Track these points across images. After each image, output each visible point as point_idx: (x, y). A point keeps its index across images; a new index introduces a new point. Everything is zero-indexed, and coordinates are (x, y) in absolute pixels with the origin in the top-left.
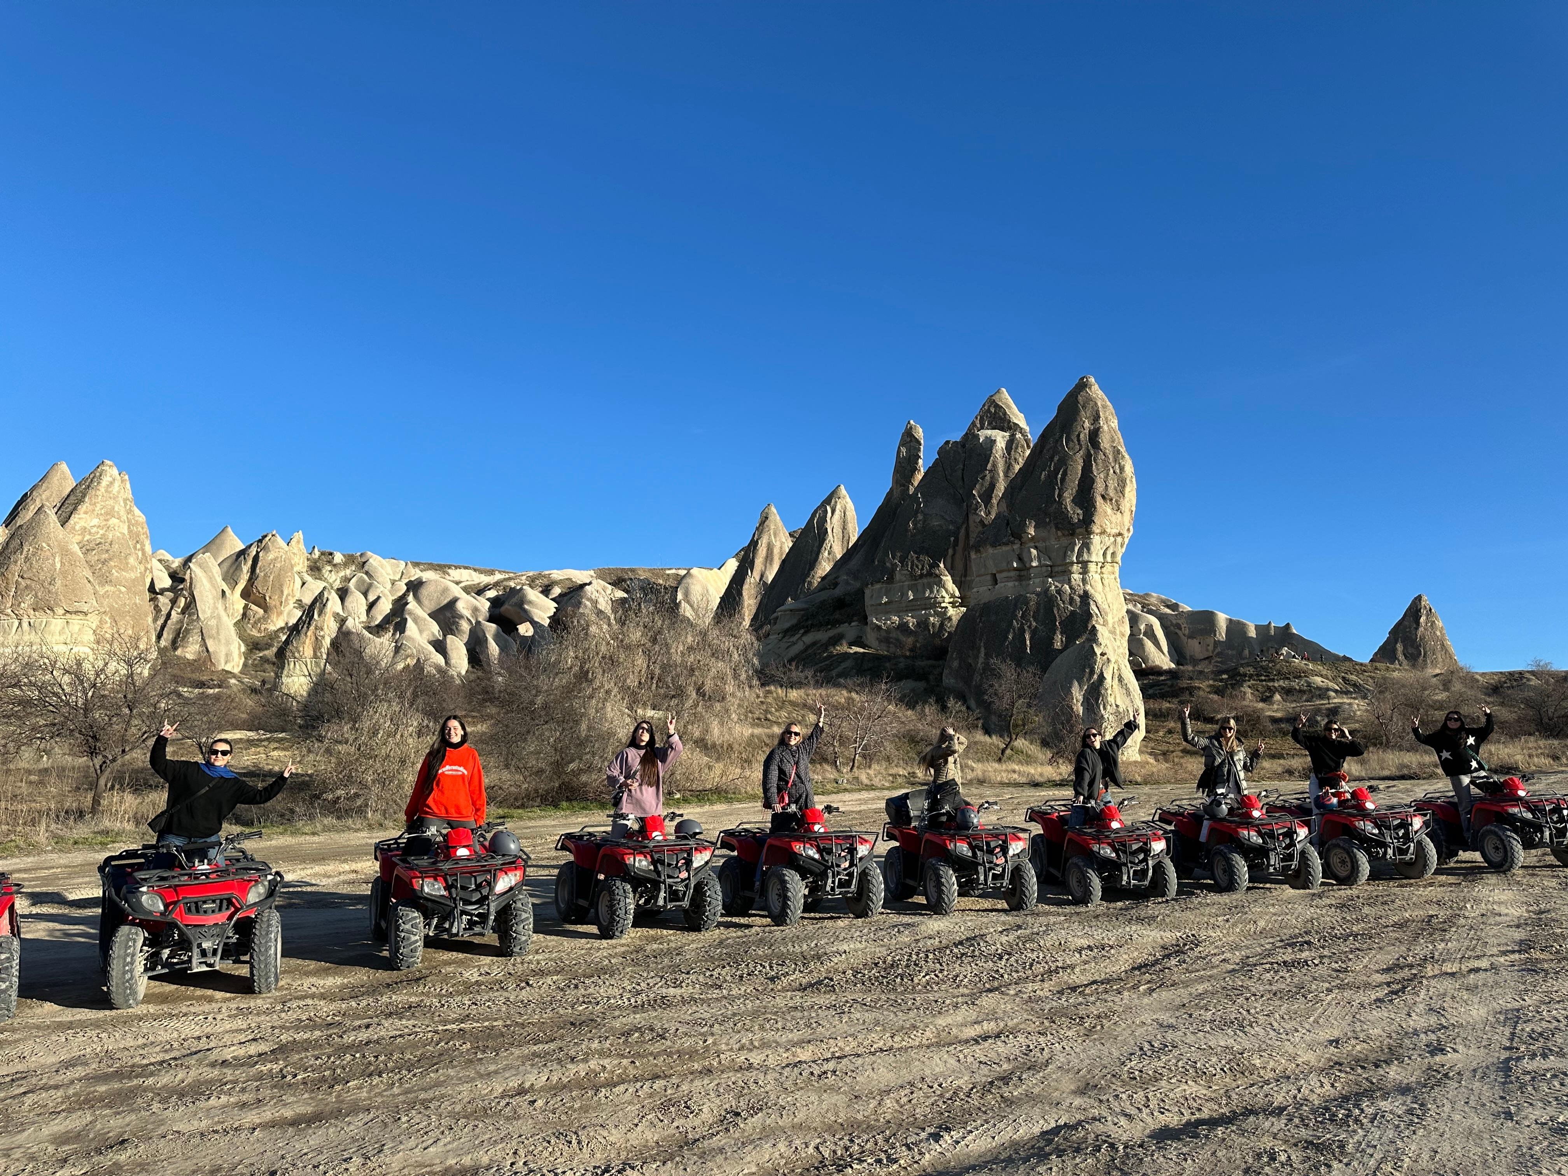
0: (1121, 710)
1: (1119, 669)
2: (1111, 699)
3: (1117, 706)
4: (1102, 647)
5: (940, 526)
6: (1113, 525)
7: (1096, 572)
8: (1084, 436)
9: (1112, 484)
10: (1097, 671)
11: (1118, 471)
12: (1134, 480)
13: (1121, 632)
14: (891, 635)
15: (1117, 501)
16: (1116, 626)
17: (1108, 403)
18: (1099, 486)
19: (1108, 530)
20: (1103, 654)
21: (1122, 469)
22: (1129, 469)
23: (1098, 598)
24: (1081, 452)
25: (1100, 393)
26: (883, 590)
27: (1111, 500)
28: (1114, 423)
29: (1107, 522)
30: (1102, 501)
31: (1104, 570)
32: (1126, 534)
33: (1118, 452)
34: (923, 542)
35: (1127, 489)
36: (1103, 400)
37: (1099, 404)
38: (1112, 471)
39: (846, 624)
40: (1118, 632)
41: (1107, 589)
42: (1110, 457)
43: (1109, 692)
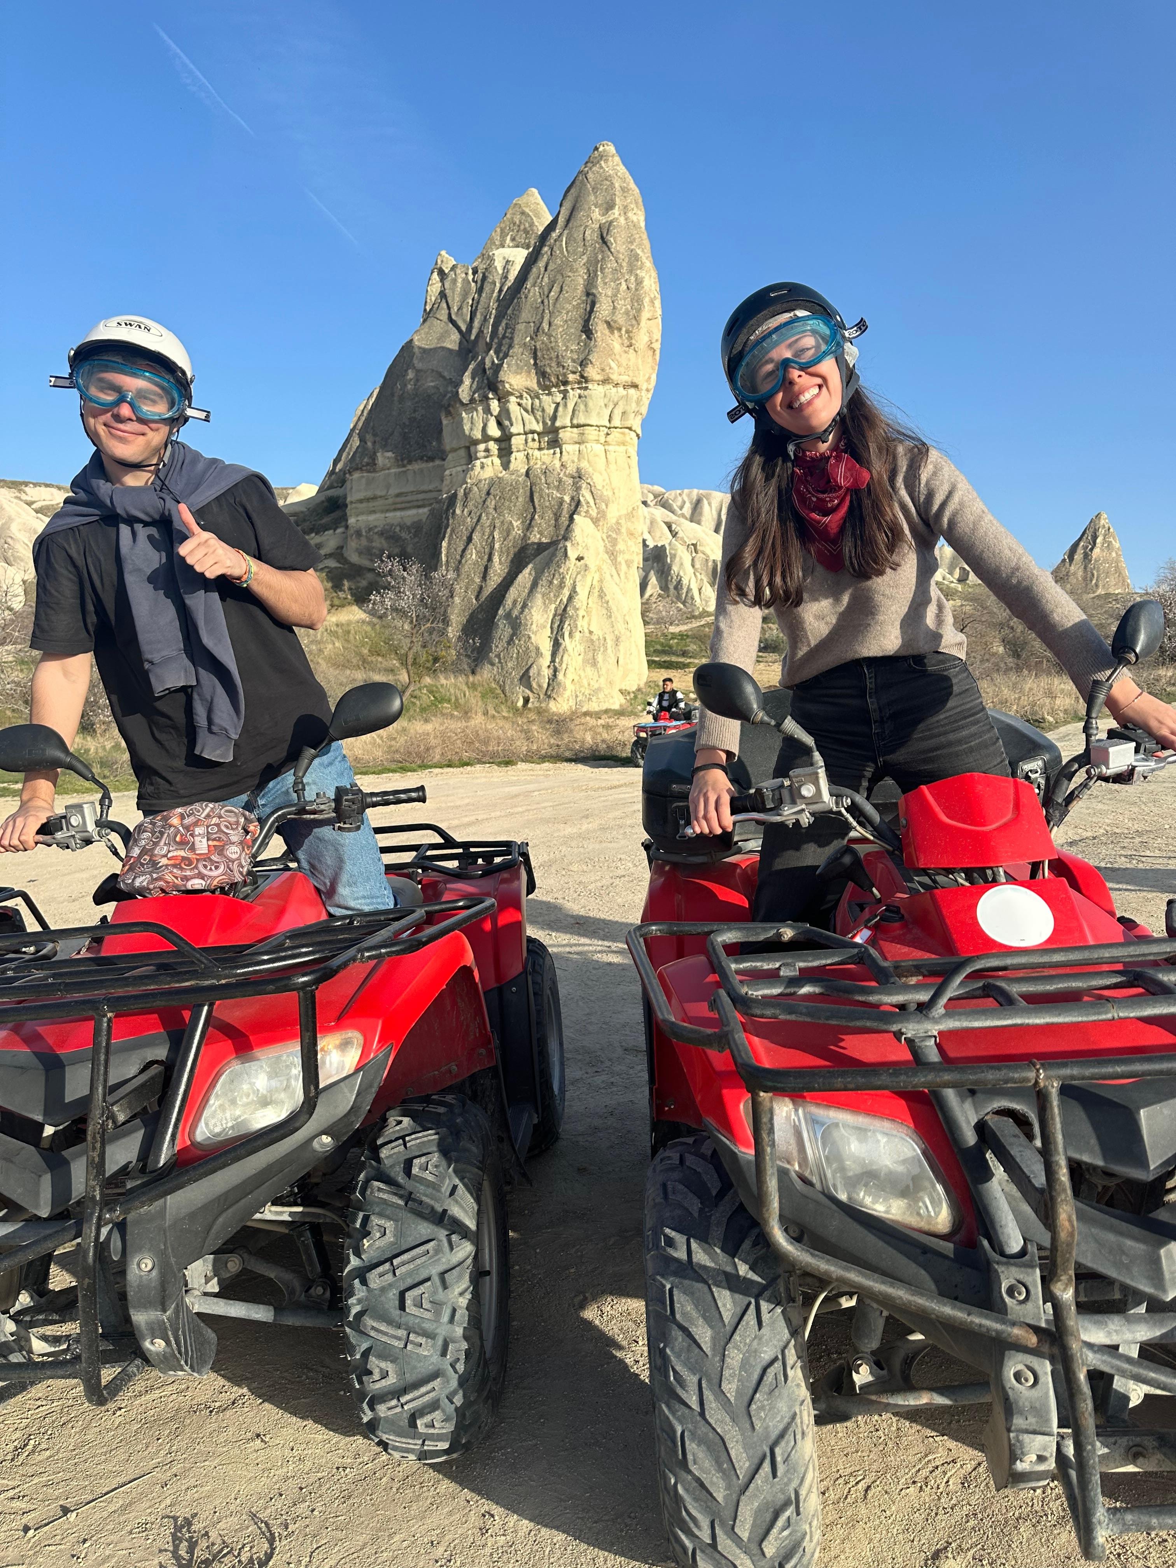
0: (595, 638)
1: (601, 581)
2: (582, 624)
3: (591, 632)
4: (580, 548)
5: (435, 387)
6: (622, 370)
7: (597, 441)
8: (591, 235)
9: (623, 305)
10: (568, 582)
11: (633, 286)
12: (658, 303)
13: (628, 529)
14: (374, 544)
15: (627, 332)
16: (622, 521)
17: (632, 185)
18: (603, 309)
19: (614, 377)
20: (580, 559)
21: (639, 282)
22: (650, 282)
23: (598, 480)
24: (585, 258)
25: (622, 169)
26: (364, 481)
27: (620, 329)
28: (639, 217)
29: (613, 365)
30: (607, 332)
31: (609, 438)
32: (644, 386)
33: (637, 258)
34: (415, 411)
35: (645, 315)
36: (624, 180)
37: (617, 185)
38: (624, 286)
39: (331, 532)
40: (623, 530)
41: (613, 467)
42: (624, 264)
43: (581, 613)
